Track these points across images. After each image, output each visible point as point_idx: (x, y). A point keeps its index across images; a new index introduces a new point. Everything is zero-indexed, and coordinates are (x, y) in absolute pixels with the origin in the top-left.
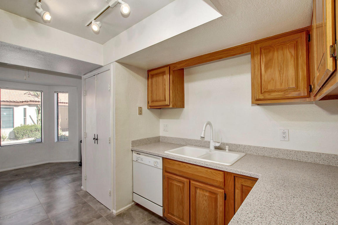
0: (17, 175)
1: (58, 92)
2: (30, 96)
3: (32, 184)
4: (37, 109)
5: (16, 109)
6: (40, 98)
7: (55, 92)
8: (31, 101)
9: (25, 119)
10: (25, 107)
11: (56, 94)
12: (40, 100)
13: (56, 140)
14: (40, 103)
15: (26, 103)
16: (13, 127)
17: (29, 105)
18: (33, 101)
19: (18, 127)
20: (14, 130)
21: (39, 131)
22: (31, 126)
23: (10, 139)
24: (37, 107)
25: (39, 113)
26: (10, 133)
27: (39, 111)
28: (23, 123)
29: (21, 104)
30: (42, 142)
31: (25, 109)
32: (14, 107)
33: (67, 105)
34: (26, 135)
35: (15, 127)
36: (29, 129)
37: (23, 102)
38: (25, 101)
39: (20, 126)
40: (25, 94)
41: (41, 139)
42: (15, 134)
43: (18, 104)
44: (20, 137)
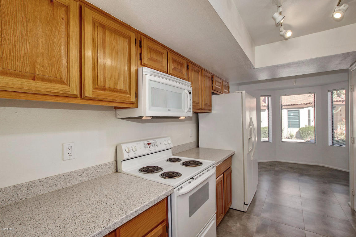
0: (291, 168)
1: (332, 91)
3: (299, 178)
5: (301, 111)
7: (328, 91)
9: (309, 121)
10: (309, 108)
11: (329, 94)
13: (330, 143)
15: (309, 105)
16: (299, 127)
19: (303, 128)
20: (299, 130)
23: (296, 137)
26: (297, 132)
28: (307, 124)
29: (306, 106)
30: (315, 143)
31: (309, 111)
32: (300, 110)
33: (344, 103)
34: (310, 135)
35: (300, 128)
37: (307, 104)
38: (309, 103)
39: (305, 127)
40: (309, 96)
41: (314, 141)
42: (300, 134)
43: (302, 106)
44: (304, 138)
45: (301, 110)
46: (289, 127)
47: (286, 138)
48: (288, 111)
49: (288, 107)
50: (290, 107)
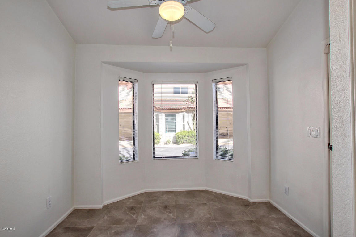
2: (187, 103)
4: (193, 115)
6: (195, 104)
8: (188, 108)
9: (184, 125)
10: (184, 113)
12: (195, 106)
14: (195, 110)
15: (183, 110)
16: (175, 132)
17: (187, 112)
18: (190, 108)
20: (176, 135)
21: (194, 137)
22: (188, 132)
23: (173, 143)
24: (193, 113)
25: (194, 120)
26: (174, 137)
27: (194, 118)
28: (182, 129)
29: (181, 111)
31: (184, 116)
33: (232, 110)
34: (184, 140)
35: (176, 132)
36: (186, 135)
38: (184, 108)
39: (180, 132)
40: (184, 102)
42: (176, 138)
43: (178, 110)
44: (180, 142)
45: (177, 115)
46: (167, 132)
47: (164, 143)
48: (166, 115)
49: (166, 111)
50: (168, 111)
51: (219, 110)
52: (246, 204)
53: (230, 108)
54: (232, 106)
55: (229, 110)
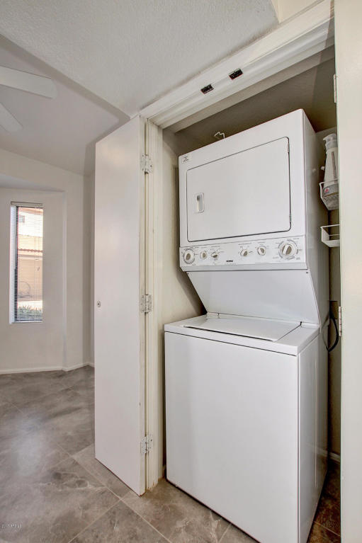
1: (18, 204)
7: (11, 202)
13: (12, 319)
51: (20, 253)
52: (60, 375)
53: (39, 251)
54: (41, 249)
55: (37, 254)
